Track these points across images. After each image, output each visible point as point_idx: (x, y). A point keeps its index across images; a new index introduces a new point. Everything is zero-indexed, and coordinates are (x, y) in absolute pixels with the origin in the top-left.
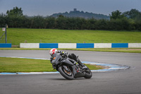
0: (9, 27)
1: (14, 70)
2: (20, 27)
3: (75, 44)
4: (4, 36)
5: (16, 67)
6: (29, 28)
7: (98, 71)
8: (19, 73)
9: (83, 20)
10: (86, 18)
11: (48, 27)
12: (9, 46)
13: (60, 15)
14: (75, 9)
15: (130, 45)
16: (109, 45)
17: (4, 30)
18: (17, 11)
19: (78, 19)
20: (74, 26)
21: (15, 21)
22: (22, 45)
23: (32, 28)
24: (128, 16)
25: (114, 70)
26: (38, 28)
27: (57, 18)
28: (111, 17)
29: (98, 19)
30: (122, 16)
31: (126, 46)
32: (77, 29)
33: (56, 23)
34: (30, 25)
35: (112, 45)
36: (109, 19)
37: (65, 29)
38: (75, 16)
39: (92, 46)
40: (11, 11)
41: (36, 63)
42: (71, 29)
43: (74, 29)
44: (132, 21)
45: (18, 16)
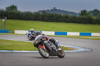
0: (7, 18)
1: (10, 48)
2: (15, 19)
3: (54, 32)
4: (4, 25)
5: (11, 47)
6: (21, 20)
7: (70, 51)
8: (14, 51)
9: (60, 16)
10: (62, 14)
11: (35, 20)
12: (7, 32)
13: (44, 12)
14: (54, 8)
15: (93, 34)
16: (78, 34)
17: (4, 20)
18: (13, 7)
19: (56, 15)
20: (54, 19)
21: (12, 15)
22: (16, 32)
23: (24, 20)
24: (92, 14)
25: (81, 51)
26: (28, 20)
27: (41, 13)
28: (80, 14)
29: (71, 15)
30: (88, 14)
31: (90, 34)
32: (55, 22)
33: (41, 17)
34: (22, 17)
35: (80, 33)
36: (78, 15)
37: (47, 21)
38: (55, 13)
39: (66, 34)
40: (9, 7)
41: (25, 44)
42: (51, 22)
43: (53, 22)
44: (95, 18)
45: (14, 11)
